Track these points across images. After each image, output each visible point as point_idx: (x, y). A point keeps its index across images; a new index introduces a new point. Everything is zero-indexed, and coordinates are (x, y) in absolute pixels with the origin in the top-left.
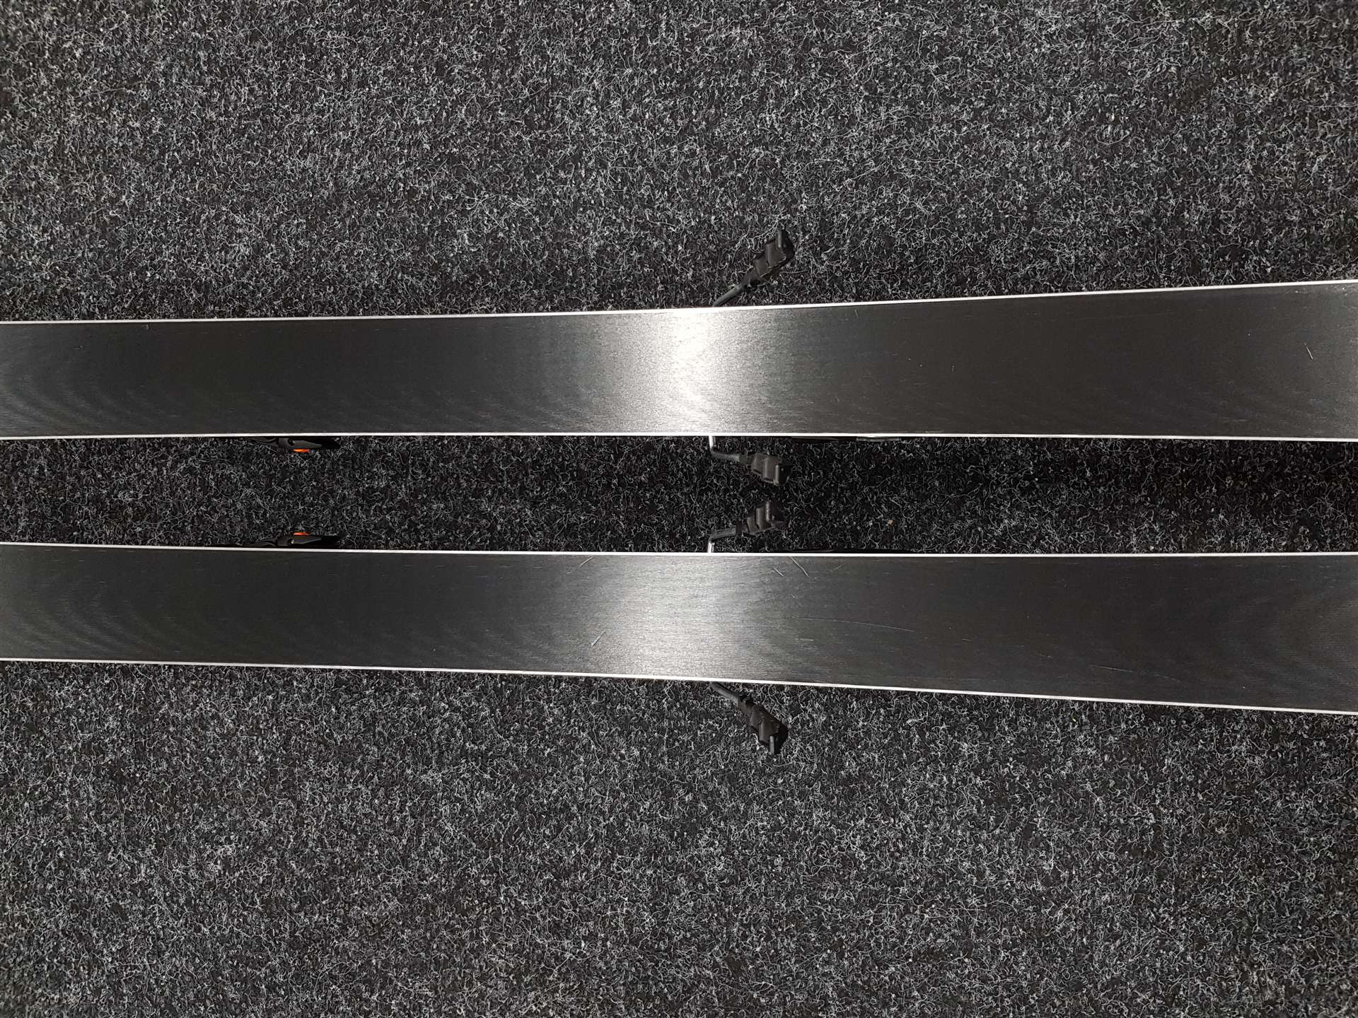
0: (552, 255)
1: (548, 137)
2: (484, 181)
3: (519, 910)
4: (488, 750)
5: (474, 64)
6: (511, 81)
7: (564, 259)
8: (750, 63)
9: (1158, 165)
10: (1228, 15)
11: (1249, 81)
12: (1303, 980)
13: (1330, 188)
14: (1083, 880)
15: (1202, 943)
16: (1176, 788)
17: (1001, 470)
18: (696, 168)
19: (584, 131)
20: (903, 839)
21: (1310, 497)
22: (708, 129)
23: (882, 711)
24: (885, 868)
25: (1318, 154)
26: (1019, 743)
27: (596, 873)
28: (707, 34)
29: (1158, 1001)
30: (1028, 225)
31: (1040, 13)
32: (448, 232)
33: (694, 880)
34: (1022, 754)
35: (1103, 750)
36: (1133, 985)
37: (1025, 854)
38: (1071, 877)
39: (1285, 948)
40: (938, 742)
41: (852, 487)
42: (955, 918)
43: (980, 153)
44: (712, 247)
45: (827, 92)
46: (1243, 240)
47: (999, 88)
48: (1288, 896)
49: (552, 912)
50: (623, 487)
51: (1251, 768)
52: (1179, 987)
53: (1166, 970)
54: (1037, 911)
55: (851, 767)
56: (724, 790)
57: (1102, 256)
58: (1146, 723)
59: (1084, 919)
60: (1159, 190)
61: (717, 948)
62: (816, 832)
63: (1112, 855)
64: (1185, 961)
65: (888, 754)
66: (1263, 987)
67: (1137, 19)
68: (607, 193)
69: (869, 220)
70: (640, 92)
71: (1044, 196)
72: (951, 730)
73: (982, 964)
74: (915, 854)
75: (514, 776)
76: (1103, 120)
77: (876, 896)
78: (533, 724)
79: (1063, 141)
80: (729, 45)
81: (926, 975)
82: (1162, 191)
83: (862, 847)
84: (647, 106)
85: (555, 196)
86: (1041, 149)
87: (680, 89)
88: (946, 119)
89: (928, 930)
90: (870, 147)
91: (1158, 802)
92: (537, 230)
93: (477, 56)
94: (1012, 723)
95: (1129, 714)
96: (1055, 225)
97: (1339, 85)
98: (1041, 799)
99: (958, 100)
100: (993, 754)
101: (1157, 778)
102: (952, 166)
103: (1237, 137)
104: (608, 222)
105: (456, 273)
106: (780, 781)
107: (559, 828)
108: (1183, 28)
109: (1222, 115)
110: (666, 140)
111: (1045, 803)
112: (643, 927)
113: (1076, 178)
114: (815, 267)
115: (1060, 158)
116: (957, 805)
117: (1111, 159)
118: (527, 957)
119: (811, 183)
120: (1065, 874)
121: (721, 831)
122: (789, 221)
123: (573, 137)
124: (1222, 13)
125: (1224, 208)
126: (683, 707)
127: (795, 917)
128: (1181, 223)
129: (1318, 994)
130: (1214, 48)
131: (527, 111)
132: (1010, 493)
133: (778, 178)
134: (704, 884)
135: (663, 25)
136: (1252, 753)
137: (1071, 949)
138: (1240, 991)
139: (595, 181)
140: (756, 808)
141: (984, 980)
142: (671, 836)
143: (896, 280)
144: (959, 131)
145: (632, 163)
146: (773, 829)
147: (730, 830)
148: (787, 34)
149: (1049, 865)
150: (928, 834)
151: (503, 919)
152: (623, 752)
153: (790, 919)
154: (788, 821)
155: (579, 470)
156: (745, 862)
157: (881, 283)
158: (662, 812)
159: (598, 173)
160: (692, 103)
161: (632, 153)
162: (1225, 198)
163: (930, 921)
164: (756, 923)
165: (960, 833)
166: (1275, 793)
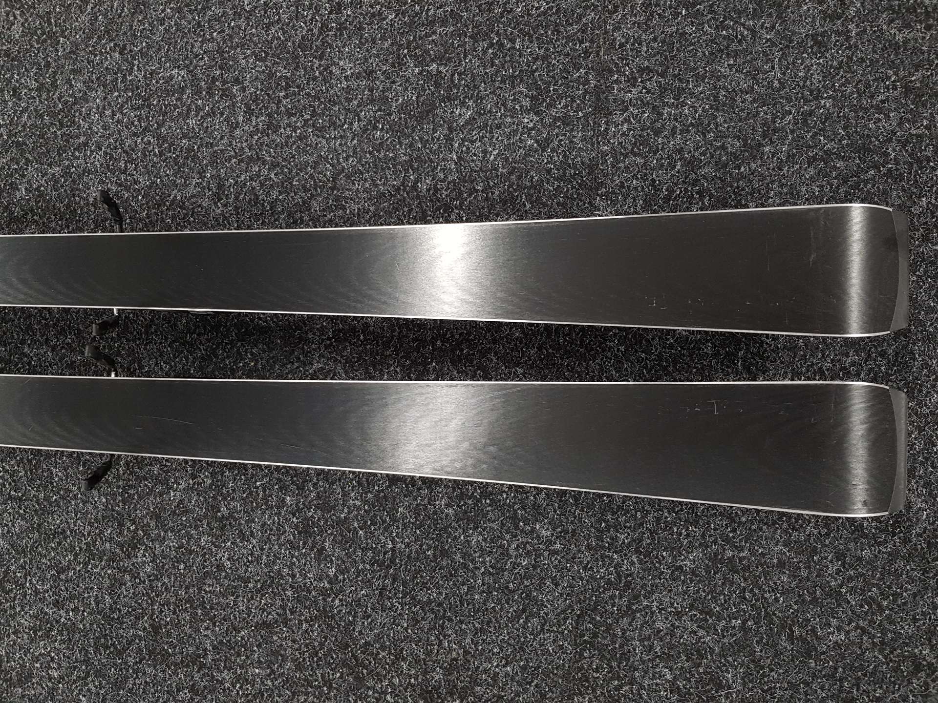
0: (70, 201)
1: (71, 132)
2: (35, 158)
3: (37, 592)
4: (23, 496)
5: (33, 89)
6: (53, 99)
7: (76, 203)
8: (182, 90)
9: (405, 155)
10: (446, 65)
11: (456, 105)
12: (473, 646)
13: (500, 170)
14: (351, 581)
15: (418, 622)
16: (405, 526)
17: (314, 334)
18: (151, 151)
19: (90, 128)
20: (252, 554)
21: (484, 353)
22: (158, 129)
23: (243, 477)
24: (241, 572)
25: (494, 149)
26: (318, 497)
27: (79, 571)
28: (160, 73)
29: (392, 657)
30: (333, 189)
31: (341, 63)
32: (14, 187)
33: (134, 577)
34: (319, 504)
35: (366, 502)
36: (378, 646)
37: (320, 565)
38: (344, 579)
39: (464, 626)
40: (273, 496)
41: (232, 342)
42: (279, 603)
43: (307, 145)
44: (157, 198)
45: (223, 108)
46: (451, 201)
47: (318, 107)
48: (467, 594)
49: (54, 594)
50: (103, 340)
51: (447, 515)
52: (403, 648)
53: (396, 638)
54: (324, 600)
55: (224, 510)
56: (153, 524)
57: (372, 208)
58: (390, 486)
59: (351, 605)
60: (405, 170)
61: (146, 618)
62: (203, 549)
63: (368, 567)
64: (407, 632)
65: (246, 503)
66: (451, 650)
67: (395, 67)
68: (101, 165)
69: (245, 184)
70: (122, 106)
71: (340, 174)
72: (281, 489)
73: (293, 631)
74: (258, 564)
75: (36, 511)
76: (375, 128)
77: (235, 588)
78: (47, 481)
79: (353, 139)
80: (171, 80)
81: (262, 637)
82: (407, 171)
83: (229, 559)
84: (125, 114)
85: (73, 166)
86: (340, 145)
87: (144, 104)
88: (289, 125)
89: (264, 610)
90: (247, 140)
91: (395, 534)
92: (62, 186)
93: (35, 84)
94: (315, 485)
95: (380, 481)
96: (347, 189)
97: (506, 109)
98: (329, 532)
99: (295, 114)
100: (304, 504)
101: (394, 520)
102: (291, 153)
103: (449, 139)
104: (102, 182)
105: (17, 211)
106: (184, 519)
107: (59, 544)
108: (420, 73)
109: (441, 126)
110: (135, 135)
111: (332, 534)
112: (105, 605)
113: (359, 162)
114: (214, 210)
115: (351, 150)
116: (283, 534)
117: (379, 151)
118: (40, 620)
119: (213, 163)
120: (341, 577)
121: (150, 547)
122: (201, 184)
123: (84, 132)
124: (442, 64)
125: (440, 181)
126: (131, 473)
127: (189, 601)
128: (416, 190)
129: (481, 655)
130: (437, 85)
131: (60, 117)
132: (319, 347)
133: (195, 158)
134: (140, 579)
135: (135, 68)
136: (448, 506)
137: (343, 624)
138: (438, 652)
139: (95, 158)
140: (170, 534)
141: (294, 641)
142: (122, 550)
143: (259, 220)
144: (296, 133)
145: (115, 148)
146: (180, 547)
147: (155, 547)
148: (203, 74)
149: (332, 572)
150: (265, 552)
151: (28, 597)
152: (96, 499)
153: (187, 602)
154: (188, 543)
155: (79, 329)
156: (163, 567)
157: (251, 221)
158: (117, 536)
159: (97, 153)
160: (149, 113)
161: (116, 143)
162: (441, 175)
163: (265, 604)
164: (168, 603)
165: (283, 551)
166: (461, 531)
